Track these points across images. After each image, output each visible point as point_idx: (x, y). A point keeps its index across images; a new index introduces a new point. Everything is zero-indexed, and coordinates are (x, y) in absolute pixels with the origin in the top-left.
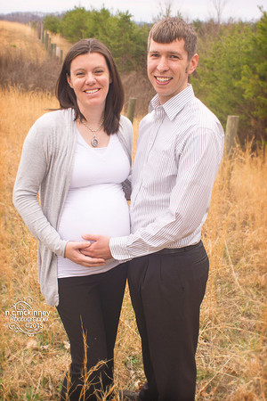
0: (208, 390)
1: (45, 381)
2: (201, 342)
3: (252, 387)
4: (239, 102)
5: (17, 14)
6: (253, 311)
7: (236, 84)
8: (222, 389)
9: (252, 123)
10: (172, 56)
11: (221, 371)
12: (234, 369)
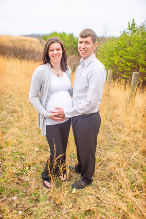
0: (100, 166)
1: (41, 162)
2: (97, 149)
3: (116, 165)
4: (113, 65)
5: (33, 35)
6: (116, 138)
7: (111, 59)
8: (105, 165)
9: (117, 73)
10: (87, 43)
11: (105, 159)
12: (109, 158)
